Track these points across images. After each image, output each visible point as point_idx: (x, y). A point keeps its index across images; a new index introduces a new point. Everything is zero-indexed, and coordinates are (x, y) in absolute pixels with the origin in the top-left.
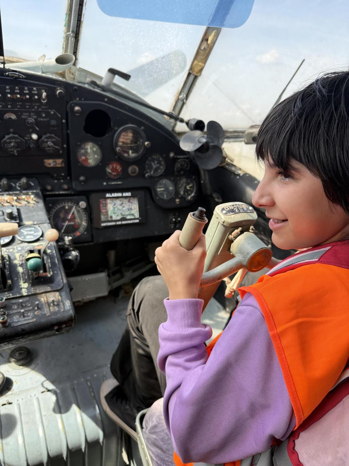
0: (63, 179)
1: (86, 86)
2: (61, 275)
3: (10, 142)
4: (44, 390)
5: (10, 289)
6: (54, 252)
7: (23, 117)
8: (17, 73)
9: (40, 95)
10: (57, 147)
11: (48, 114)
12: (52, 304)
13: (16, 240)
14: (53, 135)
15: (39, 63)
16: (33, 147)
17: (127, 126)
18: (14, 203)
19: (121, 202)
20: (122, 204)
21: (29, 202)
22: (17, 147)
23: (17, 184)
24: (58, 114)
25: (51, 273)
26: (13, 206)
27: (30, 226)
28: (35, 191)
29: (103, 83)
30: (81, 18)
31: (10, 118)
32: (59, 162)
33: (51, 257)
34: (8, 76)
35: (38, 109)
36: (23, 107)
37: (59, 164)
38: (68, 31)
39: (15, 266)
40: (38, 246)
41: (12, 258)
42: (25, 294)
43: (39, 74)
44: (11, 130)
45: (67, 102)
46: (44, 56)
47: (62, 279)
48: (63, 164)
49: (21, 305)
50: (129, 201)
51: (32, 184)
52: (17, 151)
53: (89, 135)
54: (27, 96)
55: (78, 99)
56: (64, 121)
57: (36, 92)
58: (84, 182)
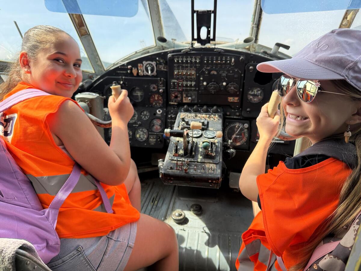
0: (237, 109)
1: (260, 55)
2: (220, 157)
3: (211, 87)
4: (203, 231)
5: (193, 157)
6: (220, 145)
7: (220, 73)
8: (220, 50)
9: (231, 61)
10: (236, 90)
11: (234, 71)
12: (211, 169)
13: (203, 136)
14: (235, 83)
15: (235, 43)
16: (223, 90)
18: (207, 118)
21: (214, 119)
22: (214, 89)
23: (212, 110)
24: (239, 71)
25: (215, 154)
26: (206, 120)
27: (211, 131)
28: (219, 114)
29: (271, 52)
30: (261, 16)
31: (214, 74)
32: (236, 99)
33: (217, 147)
34: (215, 51)
35: (229, 68)
36: (221, 67)
37: (236, 100)
38: (253, 24)
39: (199, 148)
40: (213, 140)
41: (198, 144)
42: (199, 161)
43: (233, 49)
44: (213, 80)
45: (246, 64)
46: (238, 39)
47: (220, 159)
48: (238, 100)
49: (196, 165)
51: (219, 110)
52: (214, 92)
53: (257, 83)
54: (224, 62)
55: (252, 62)
56: (242, 75)
57: (229, 59)
58: (249, 111)
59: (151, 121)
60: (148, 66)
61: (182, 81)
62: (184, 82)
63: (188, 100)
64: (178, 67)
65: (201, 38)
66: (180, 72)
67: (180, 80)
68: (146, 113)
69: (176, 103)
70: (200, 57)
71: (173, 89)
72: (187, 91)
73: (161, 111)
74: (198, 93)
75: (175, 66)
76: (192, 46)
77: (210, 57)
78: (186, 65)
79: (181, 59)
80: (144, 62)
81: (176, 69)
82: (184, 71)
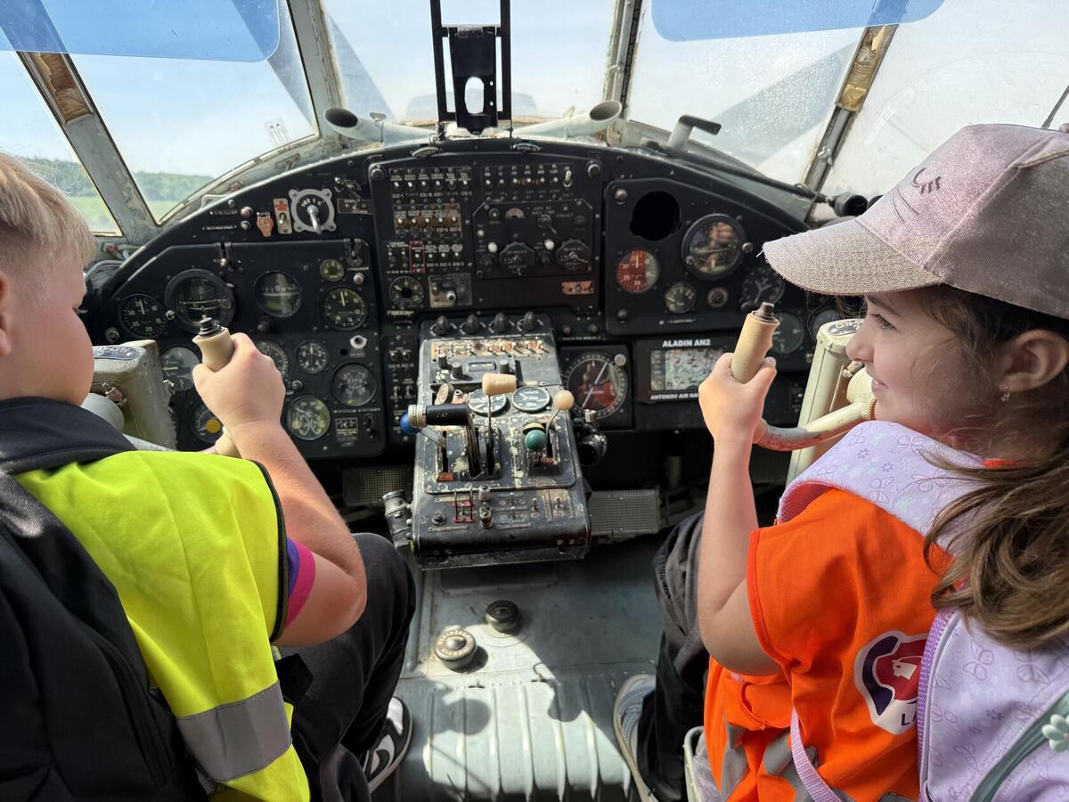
0: (590, 315)
1: (639, 153)
2: (574, 466)
3: (513, 255)
4: (536, 677)
5: (498, 476)
6: (566, 430)
7: (533, 213)
8: (529, 145)
9: (561, 175)
10: (583, 261)
11: (572, 207)
12: (556, 506)
13: (512, 407)
14: (579, 241)
15: (565, 121)
16: (546, 262)
17: (709, 216)
18: (512, 352)
19: (690, 358)
20: (693, 360)
21: (534, 352)
22: (521, 264)
23: (518, 323)
24: (588, 204)
25: (559, 460)
26: (510, 356)
27: (533, 389)
28: (544, 334)
29: (669, 143)
30: (635, 40)
31: (515, 217)
32: (585, 287)
33: (561, 436)
34: (516, 150)
35: (557, 198)
36: (535, 196)
37: (585, 290)
38: (613, 63)
39: (507, 445)
40: (543, 418)
41: (504, 432)
42: (518, 486)
43: (564, 140)
44: (516, 236)
45: (605, 184)
46: (573, 108)
47: (575, 472)
48: (592, 289)
49: (512, 501)
50: (707, 356)
51: (541, 323)
52: (522, 269)
53: (639, 237)
54: (543, 180)
55: (623, 176)
56: (597, 216)
57: (556, 172)
58: (626, 319)
59: (336, 372)
60: (305, 203)
61: (421, 242)
62: (427, 247)
63: (444, 300)
64: (405, 201)
65: (469, 112)
66: (413, 217)
67: (416, 242)
68: (315, 351)
69: (408, 313)
70: (469, 168)
71: (394, 269)
72: (440, 272)
73: (365, 340)
74: (474, 276)
75: (395, 199)
76: (442, 137)
77: (501, 168)
78: (430, 194)
79: (412, 177)
80: (292, 193)
81: (399, 208)
82: (422, 211)
